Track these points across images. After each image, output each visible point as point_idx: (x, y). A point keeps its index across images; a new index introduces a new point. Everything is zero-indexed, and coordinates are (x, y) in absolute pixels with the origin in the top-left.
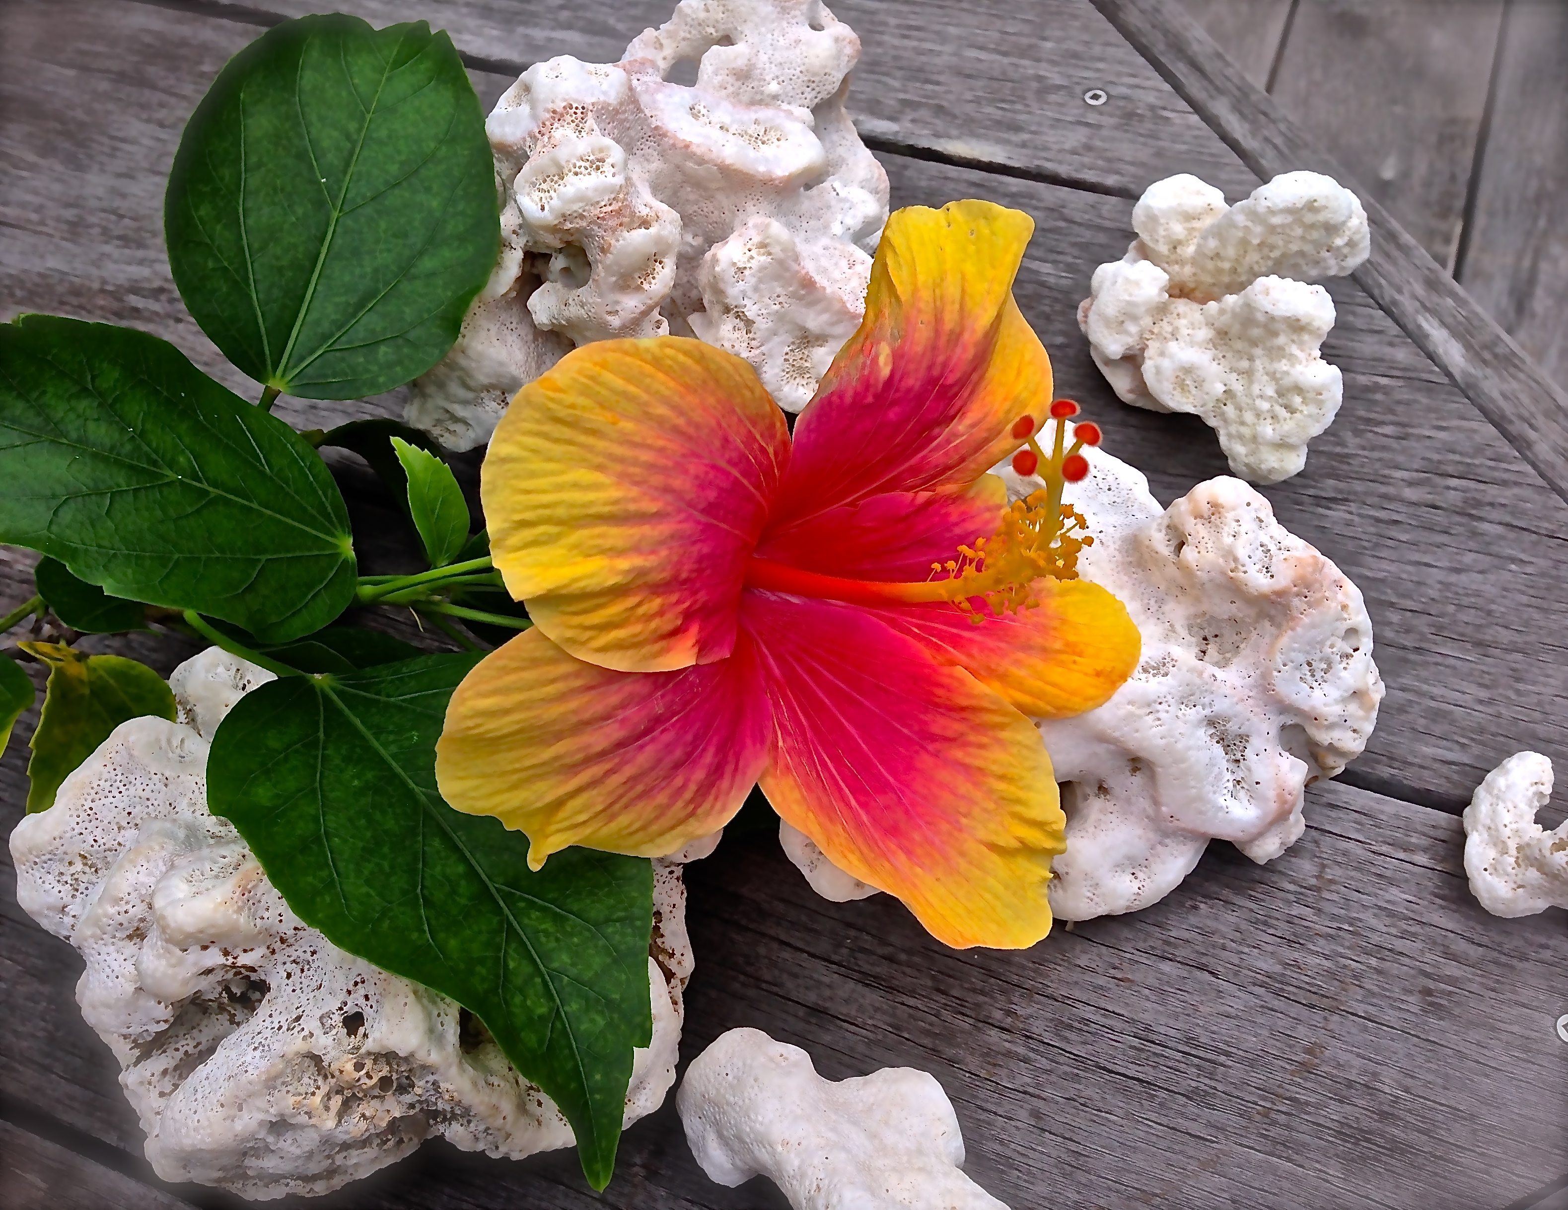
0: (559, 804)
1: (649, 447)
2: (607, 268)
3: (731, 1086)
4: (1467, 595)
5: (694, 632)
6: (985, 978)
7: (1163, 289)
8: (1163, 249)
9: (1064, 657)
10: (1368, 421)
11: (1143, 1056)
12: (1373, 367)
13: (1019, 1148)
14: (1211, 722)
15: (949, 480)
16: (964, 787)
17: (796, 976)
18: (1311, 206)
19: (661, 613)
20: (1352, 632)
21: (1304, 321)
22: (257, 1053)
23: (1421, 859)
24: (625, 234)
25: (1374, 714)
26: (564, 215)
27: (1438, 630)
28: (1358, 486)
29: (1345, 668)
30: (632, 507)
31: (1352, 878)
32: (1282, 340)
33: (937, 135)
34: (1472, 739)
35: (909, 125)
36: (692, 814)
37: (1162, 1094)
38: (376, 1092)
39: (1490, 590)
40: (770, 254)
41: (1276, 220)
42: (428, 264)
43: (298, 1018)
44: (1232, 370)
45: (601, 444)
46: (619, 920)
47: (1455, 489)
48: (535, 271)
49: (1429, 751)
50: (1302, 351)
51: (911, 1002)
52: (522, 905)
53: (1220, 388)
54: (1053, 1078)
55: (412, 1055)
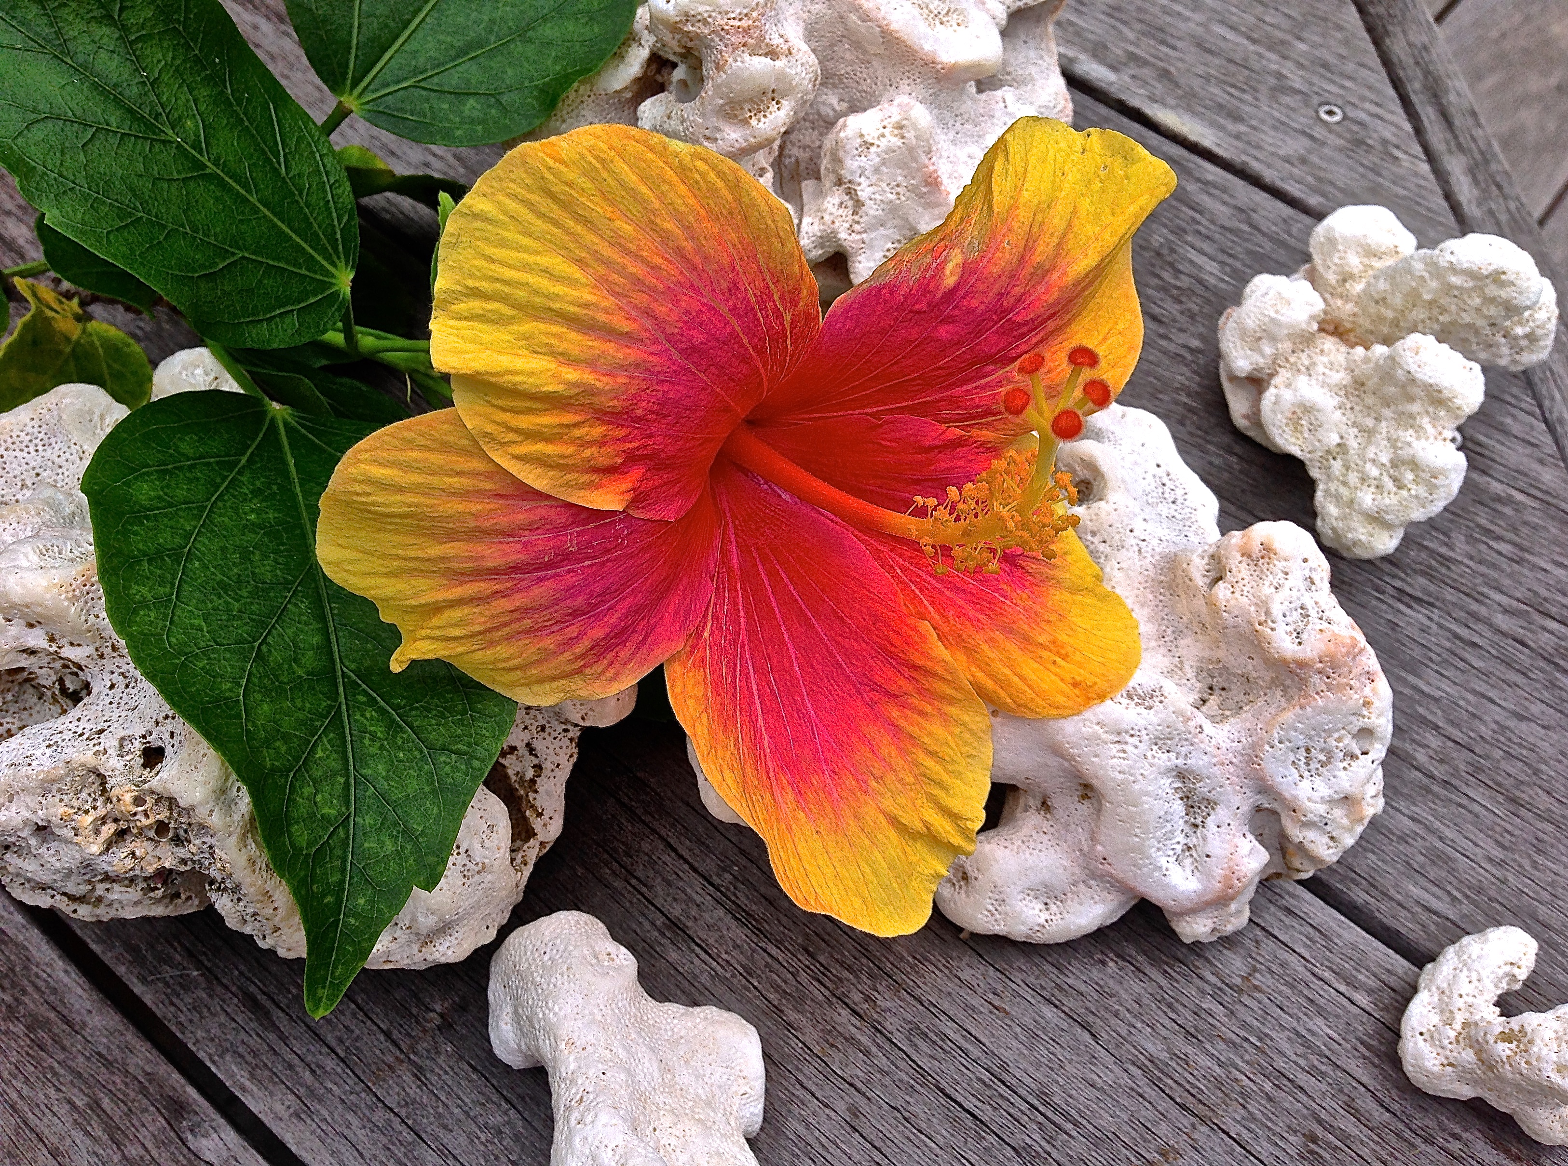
0: (437, 608)
2: (717, 87)
3: (543, 966)
4: (1520, 745)
5: (632, 479)
6: (857, 954)
7: (1313, 317)
8: (1332, 277)
9: (1045, 654)
10: (1488, 532)
11: (988, 1093)
12: (1514, 478)
13: (823, 1139)
14: (1181, 775)
15: (989, 425)
16: (887, 749)
17: (669, 884)
18: (1497, 277)
19: (602, 443)
20: (1366, 733)
21: (1446, 394)
22: (49, 752)
23: (1362, 999)
24: (746, 56)
25: (1360, 829)
26: (686, 14)
27: (1476, 771)
28: (1450, 595)
29: (1345, 768)
31: (1280, 993)
32: (1415, 408)
33: (1152, 99)
34: (1467, 897)
35: (1128, 80)
36: (579, 671)
37: (992, 1139)
38: (152, 834)
39: (1547, 749)
40: (903, 137)
41: (1455, 280)
43: (101, 731)
44: (1355, 424)
46: (458, 753)
47: (1551, 633)
48: (659, 78)
49: (1415, 891)
50: (1434, 426)
51: (774, 951)
52: (362, 699)
53: (1334, 439)
54: (887, 1081)
55: (193, 808)
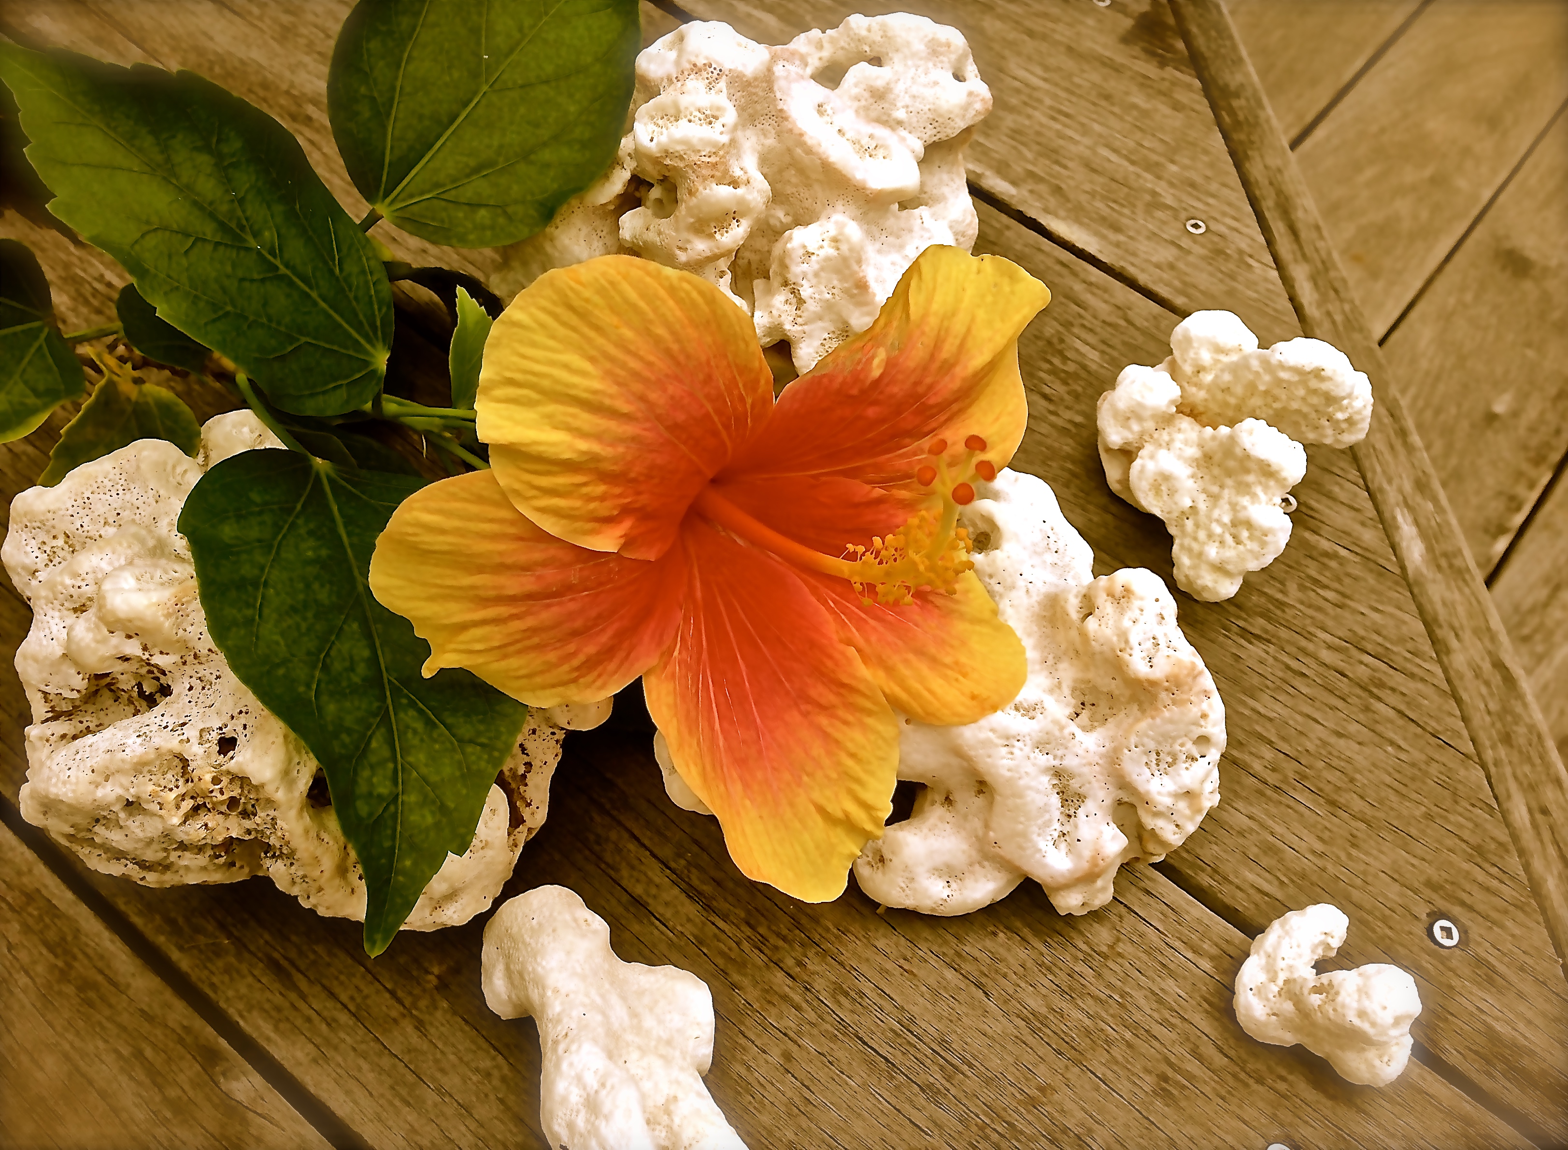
0: (463, 627)
1: (641, 358)
2: (689, 209)
3: (532, 929)
4: (1339, 758)
5: (625, 526)
6: (791, 927)
7: (1172, 402)
8: (1188, 369)
9: (949, 672)
10: (1316, 582)
11: (899, 1041)
12: (1340, 537)
13: (761, 1079)
14: (1057, 773)
15: (905, 487)
16: (818, 750)
17: (633, 868)
18: (1318, 373)
19: (602, 498)
20: (1203, 740)
21: (1274, 467)
22: (139, 740)
23: (1206, 965)
24: (714, 185)
25: (1200, 818)
26: (666, 151)
27: (1302, 778)
28: (1284, 633)
29: (1187, 768)
30: (607, 401)
31: (1139, 959)
32: (1251, 478)
33: (1047, 211)
34: (1292, 881)
35: (1025, 193)
36: (574, 681)
37: (901, 1078)
38: (224, 808)
39: (1360, 760)
40: (838, 249)
41: (1284, 375)
42: (547, 155)
43: (184, 724)
44: (1204, 491)
45: (600, 341)
46: (481, 744)
47: (1366, 665)
48: (637, 194)
49: (1251, 877)
50: (1266, 493)
51: (721, 924)
52: (404, 700)
53: (1187, 503)
54: (815, 1031)
55: (262, 786)
